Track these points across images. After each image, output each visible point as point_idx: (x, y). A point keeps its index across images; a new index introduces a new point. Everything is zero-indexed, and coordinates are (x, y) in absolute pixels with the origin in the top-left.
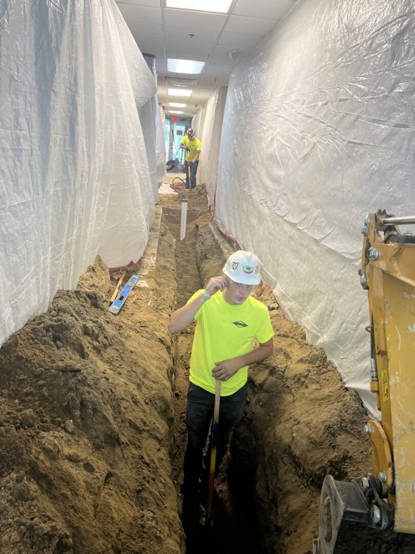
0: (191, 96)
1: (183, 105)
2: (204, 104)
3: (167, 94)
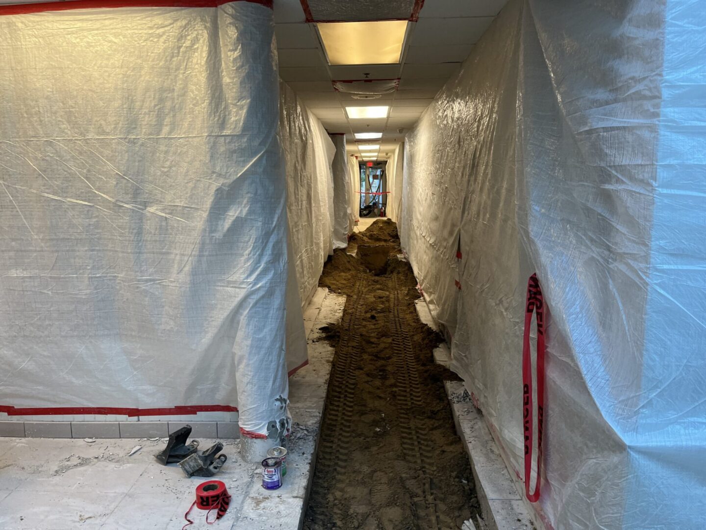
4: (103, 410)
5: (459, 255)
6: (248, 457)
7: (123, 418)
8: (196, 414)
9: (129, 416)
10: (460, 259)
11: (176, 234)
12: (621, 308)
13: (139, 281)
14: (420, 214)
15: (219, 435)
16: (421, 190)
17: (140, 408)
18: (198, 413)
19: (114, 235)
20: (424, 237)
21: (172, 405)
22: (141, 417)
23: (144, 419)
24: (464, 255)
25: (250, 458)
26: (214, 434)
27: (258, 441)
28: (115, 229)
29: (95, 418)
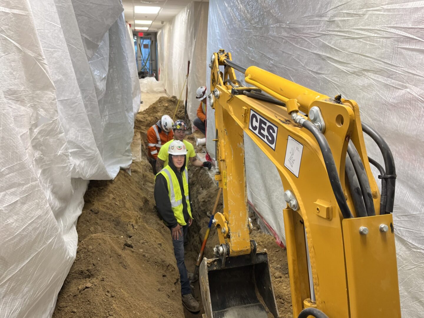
0: (158, 13)
1: (149, 22)
2: (171, 20)
3: (134, 12)
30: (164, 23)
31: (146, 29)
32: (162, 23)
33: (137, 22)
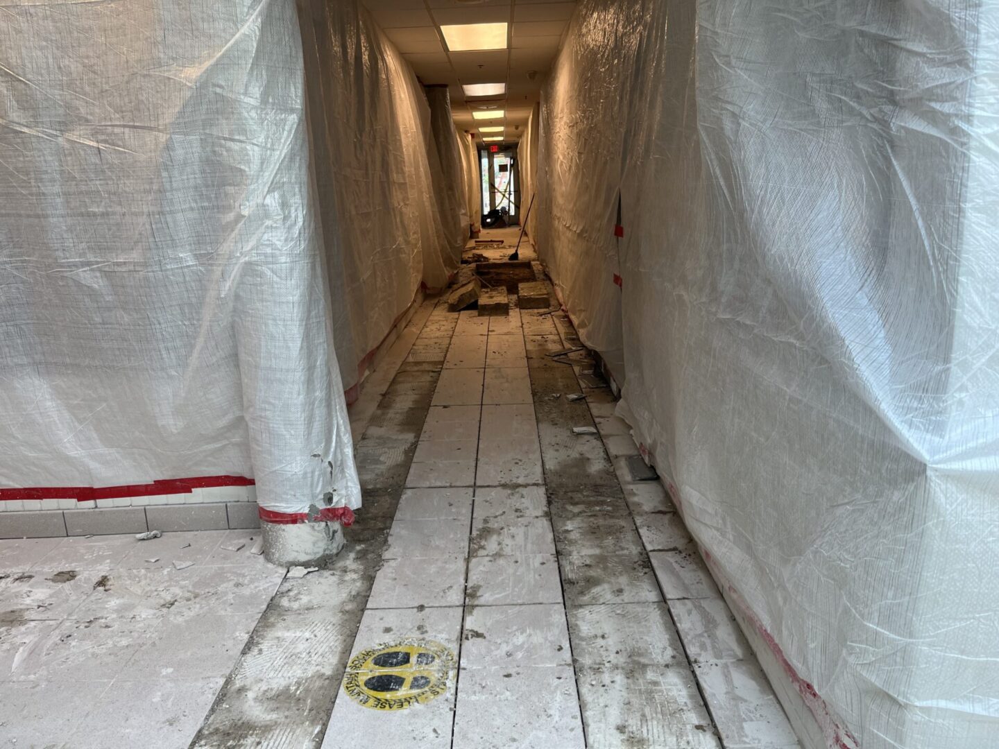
0: (505, 117)
1: (501, 129)
2: (526, 123)
3: (473, 118)
4: (35, 492)
5: (619, 232)
6: (273, 554)
7: (70, 504)
8: (191, 492)
9: (79, 500)
10: (620, 238)
11: (119, 178)
12: (914, 208)
13: (62, 267)
14: (563, 196)
15: (230, 524)
16: (561, 157)
17: (96, 486)
18: (193, 490)
19: (14, 187)
20: (568, 228)
21: (148, 479)
22: (98, 501)
23: (105, 503)
24: (626, 230)
25: (277, 555)
26: (223, 523)
27: (290, 528)
28: (12, 175)
29: (23, 506)
30: (520, 128)
31: (501, 138)
32: (517, 128)
33: (482, 130)
